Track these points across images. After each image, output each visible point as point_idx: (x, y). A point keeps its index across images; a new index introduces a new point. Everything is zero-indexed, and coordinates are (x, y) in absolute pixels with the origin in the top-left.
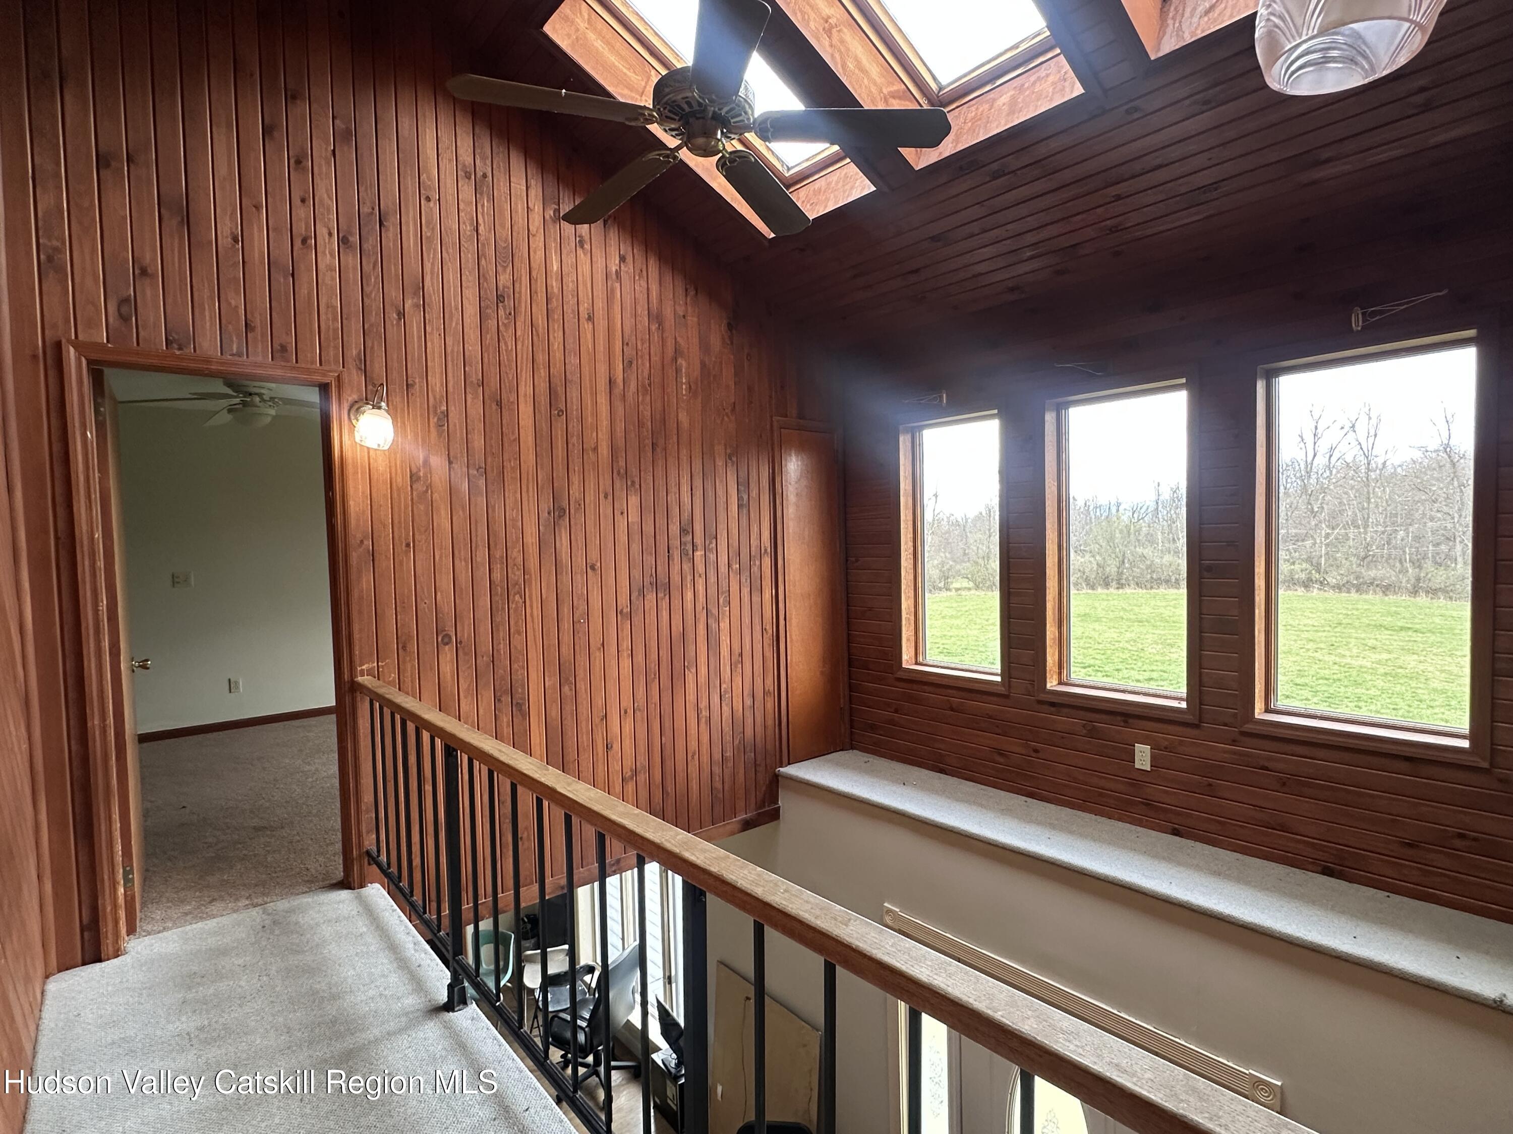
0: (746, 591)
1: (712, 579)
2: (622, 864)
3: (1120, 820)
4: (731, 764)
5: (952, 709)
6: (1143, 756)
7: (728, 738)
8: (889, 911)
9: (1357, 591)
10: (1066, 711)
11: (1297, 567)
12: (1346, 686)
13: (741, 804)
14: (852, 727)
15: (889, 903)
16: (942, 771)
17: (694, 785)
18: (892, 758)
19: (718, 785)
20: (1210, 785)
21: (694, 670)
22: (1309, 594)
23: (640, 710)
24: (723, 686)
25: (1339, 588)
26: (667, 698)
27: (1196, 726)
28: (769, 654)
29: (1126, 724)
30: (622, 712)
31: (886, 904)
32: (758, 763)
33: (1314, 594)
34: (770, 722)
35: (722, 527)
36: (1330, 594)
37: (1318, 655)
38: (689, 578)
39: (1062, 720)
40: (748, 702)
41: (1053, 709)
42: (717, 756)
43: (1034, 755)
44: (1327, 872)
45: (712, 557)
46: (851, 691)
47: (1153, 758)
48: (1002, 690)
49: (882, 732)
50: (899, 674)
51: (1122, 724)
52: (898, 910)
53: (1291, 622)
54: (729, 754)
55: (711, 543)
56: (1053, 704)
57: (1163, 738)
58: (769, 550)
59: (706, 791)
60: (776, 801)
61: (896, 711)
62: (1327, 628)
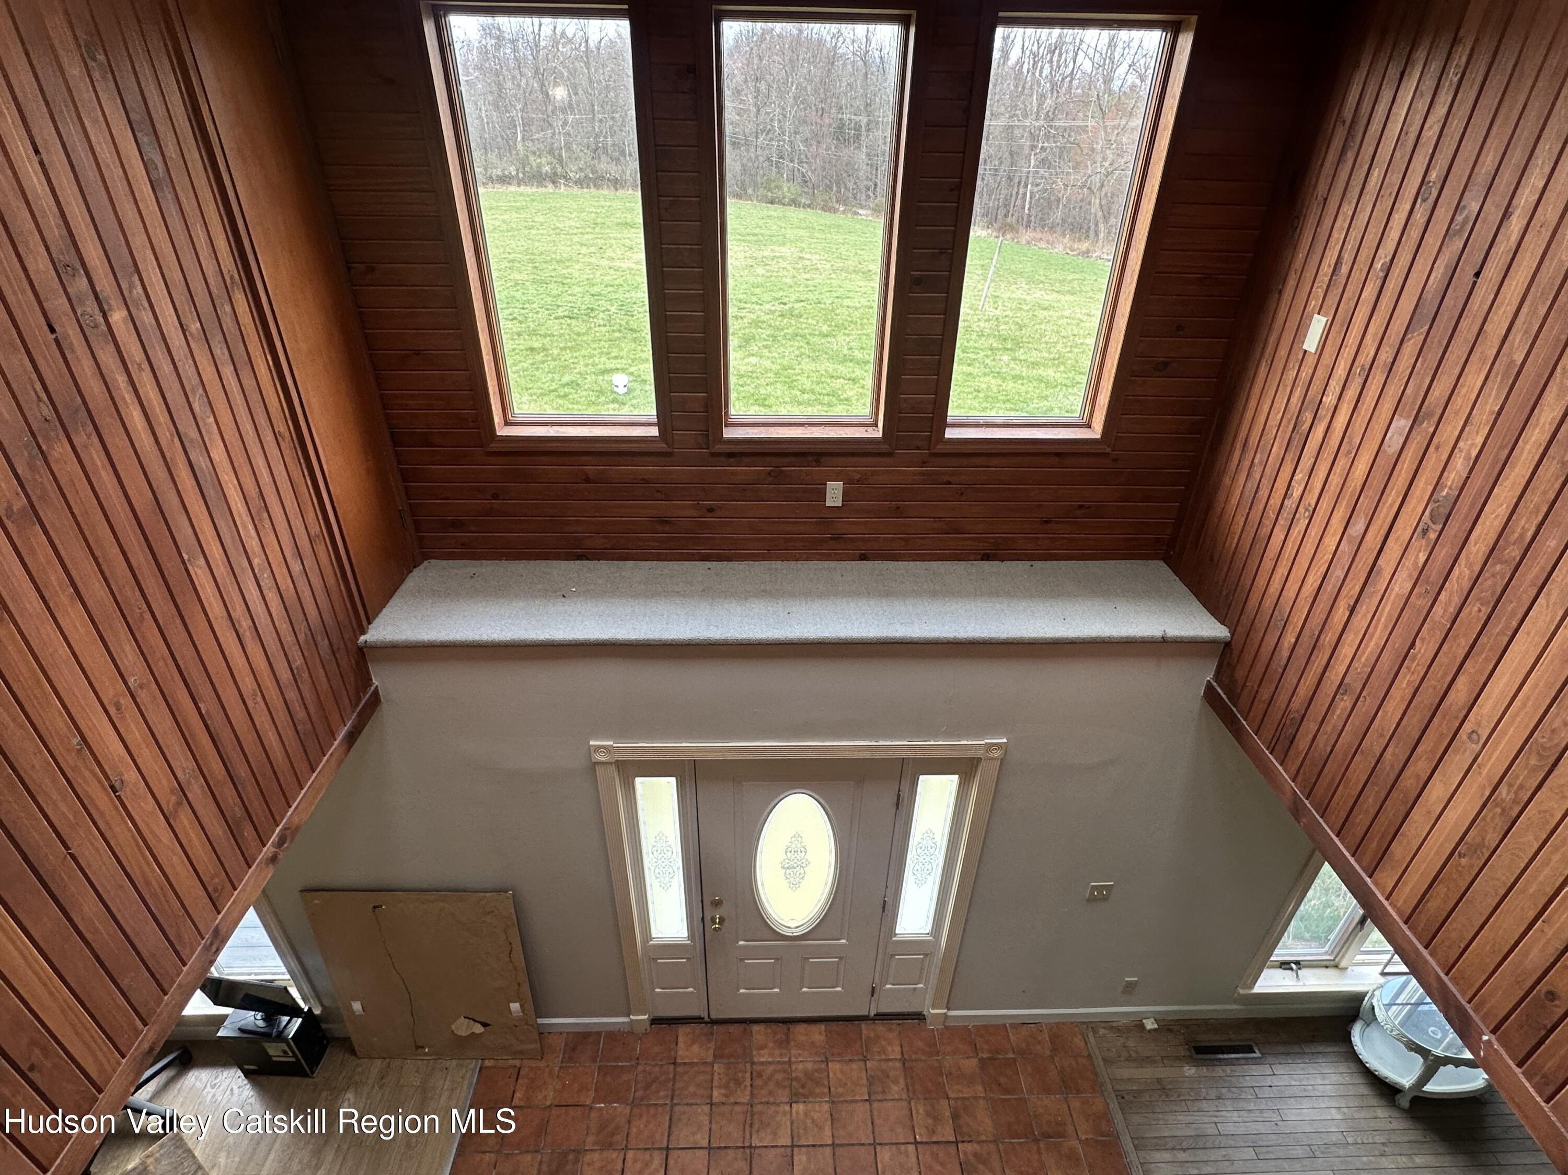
0: (228, 371)
1: (165, 368)
2: (223, 930)
3: (807, 559)
4: (306, 675)
5: (588, 480)
6: (834, 493)
7: (289, 638)
8: (598, 748)
9: (595, 186)
10: (746, 460)
11: (544, 160)
12: (628, 291)
13: (335, 717)
14: (418, 530)
15: (596, 739)
16: (580, 557)
17: (271, 738)
18: (498, 557)
19: (300, 714)
20: (898, 508)
21: (202, 561)
22: (557, 191)
23: (141, 686)
24: (256, 562)
25: (580, 183)
26: (177, 636)
27: (890, 454)
28: (296, 473)
29: (818, 463)
30: (112, 711)
31: (592, 743)
32: (335, 648)
33: (562, 190)
34: (331, 580)
35: (138, 241)
36: (576, 190)
37: (593, 260)
38: (121, 380)
39: (743, 471)
40: (296, 567)
41: (732, 460)
42: (285, 675)
43: (710, 514)
44: (986, 557)
45: (146, 317)
46: (404, 481)
47: (845, 494)
48: (663, 447)
49: (473, 529)
50: (494, 447)
51: (814, 464)
52: (611, 743)
53: (558, 225)
54: (298, 662)
55: (131, 287)
56: (731, 455)
57: (854, 471)
58: (237, 277)
59: (289, 734)
60: (368, 681)
61: (495, 497)
62: (589, 230)
